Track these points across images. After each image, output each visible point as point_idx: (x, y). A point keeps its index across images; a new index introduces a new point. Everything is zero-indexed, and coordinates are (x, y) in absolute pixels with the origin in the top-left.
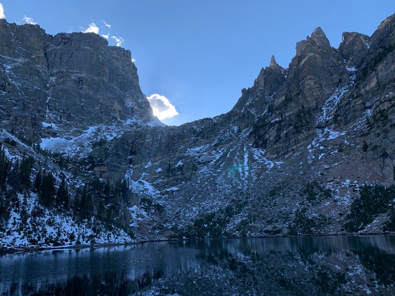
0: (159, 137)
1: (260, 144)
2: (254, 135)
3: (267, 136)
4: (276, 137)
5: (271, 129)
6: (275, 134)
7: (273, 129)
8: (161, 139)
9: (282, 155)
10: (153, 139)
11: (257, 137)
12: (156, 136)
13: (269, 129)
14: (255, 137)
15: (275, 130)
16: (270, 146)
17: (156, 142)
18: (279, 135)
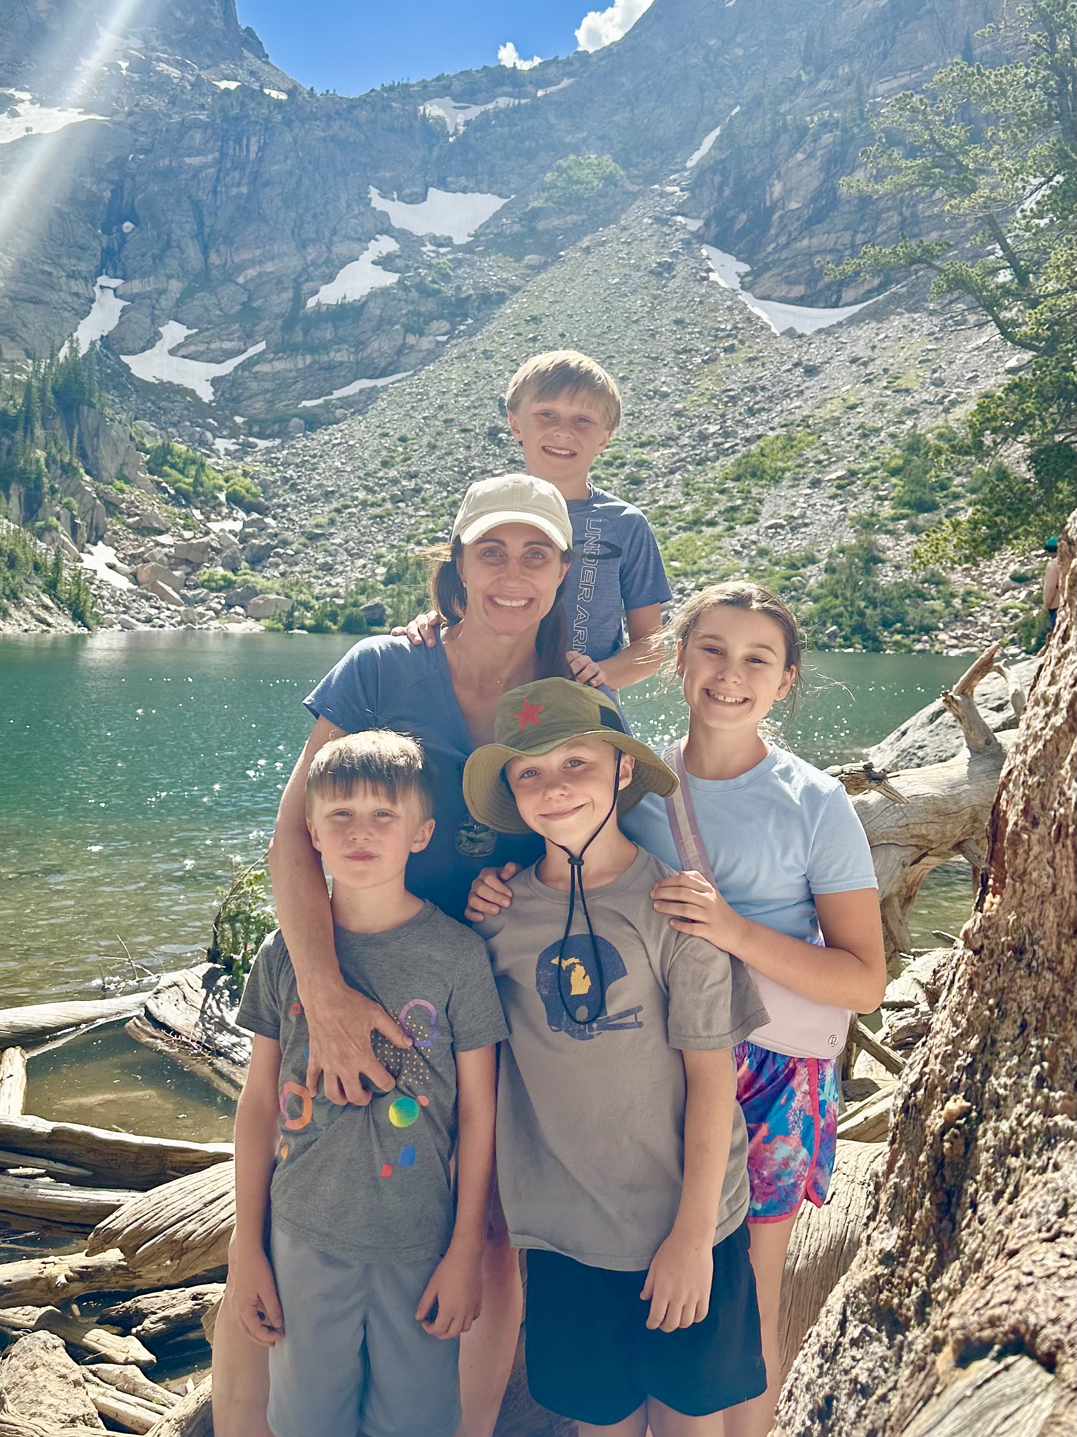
0: (254, 148)
1: (738, 226)
2: (718, 179)
3: (777, 189)
4: (814, 200)
5: (800, 156)
6: (816, 183)
7: (810, 156)
8: (260, 160)
9: (828, 287)
10: (223, 155)
11: (727, 192)
12: (238, 141)
13: (790, 155)
14: (720, 190)
15: (817, 163)
16: (783, 240)
17: (236, 174)
18: (834, 189)
